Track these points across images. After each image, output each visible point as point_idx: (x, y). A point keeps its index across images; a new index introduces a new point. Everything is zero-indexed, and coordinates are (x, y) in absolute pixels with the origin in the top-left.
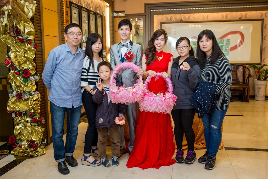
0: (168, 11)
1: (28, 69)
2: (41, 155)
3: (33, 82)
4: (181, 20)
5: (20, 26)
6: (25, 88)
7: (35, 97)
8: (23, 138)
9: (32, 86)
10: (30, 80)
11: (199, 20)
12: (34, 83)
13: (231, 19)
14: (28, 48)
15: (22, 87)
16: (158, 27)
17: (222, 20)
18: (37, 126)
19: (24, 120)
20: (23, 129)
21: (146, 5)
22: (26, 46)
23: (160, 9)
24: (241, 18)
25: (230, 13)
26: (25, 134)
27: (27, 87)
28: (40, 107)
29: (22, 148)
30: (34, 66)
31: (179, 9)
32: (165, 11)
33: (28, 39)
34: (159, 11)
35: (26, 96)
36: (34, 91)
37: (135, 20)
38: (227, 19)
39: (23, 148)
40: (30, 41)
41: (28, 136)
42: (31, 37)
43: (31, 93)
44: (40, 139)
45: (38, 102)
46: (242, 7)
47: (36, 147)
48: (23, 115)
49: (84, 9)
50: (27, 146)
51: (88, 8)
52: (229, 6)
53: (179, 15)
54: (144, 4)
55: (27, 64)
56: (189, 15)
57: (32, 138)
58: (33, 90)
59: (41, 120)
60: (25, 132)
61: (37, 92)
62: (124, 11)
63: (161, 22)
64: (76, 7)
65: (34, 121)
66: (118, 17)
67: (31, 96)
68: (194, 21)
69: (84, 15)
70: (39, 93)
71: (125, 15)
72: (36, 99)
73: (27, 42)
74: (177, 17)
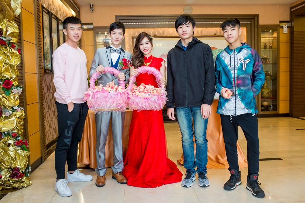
0: (141, 24)
1: (9, 79)
2: (27, 186)
3: (16, 95)
4: (154, 35)
5: (2, 25)
6: (6, 102)
7: (19, 114)
8: (4, 166)
9: (15, 100)
10: (13, 93)
11: (174, 36)
12: (17, 97)
13: (207, 35)
14: (10, 53)
15: (2, 101)
16: (130, 42)
17: (197, 35)
18: (20, 150)
19: (3, 143)
20: (2, 154)
21: (117, 17)
22: (9, 50)
23: (132, 22)
24: (216, 34)
25: (205, 28)
26: (6, 160)
27: (8, 101)
28: (23, 127)
29: (2, 179)
30: (17, 76)
31: (153, 23)
32: (138, 24)
33: (11, 41)
34: (131, 24)
35: (8, 112)
36: (17, 107)
37: (105, 34)
38: (202, 35)
39: (4, 178)
40: (12, 45)
41: (11, 163)
42: (13, 40)
43: (14, 108)
44: (25, 165)
45: (21, 119)
46: (217, 23)
47: (21, 176)
48: (4, 137)
49: (54, 17)
50: (8, 175)
51: (57, 16)
52: (204, 22)
53: (152, 29)
54: (115, 16)
55: (10, 72)
56: (163, 29)
57: (15, 165)
58: (16, 105)
59: (26, 142)
60: (6, 159)
61: (20, 107)
62: (92, 24)
63: (133, 37)
64: (47, 12)
65: (19, 144)
66: (85, 30)
67: (13, 113)
68: (168, 36)
69: (54, 23)
70: (22, 108)
71: (93, 27)
72: (20, 116)
73: (9, 45)
74: (150, 31)
